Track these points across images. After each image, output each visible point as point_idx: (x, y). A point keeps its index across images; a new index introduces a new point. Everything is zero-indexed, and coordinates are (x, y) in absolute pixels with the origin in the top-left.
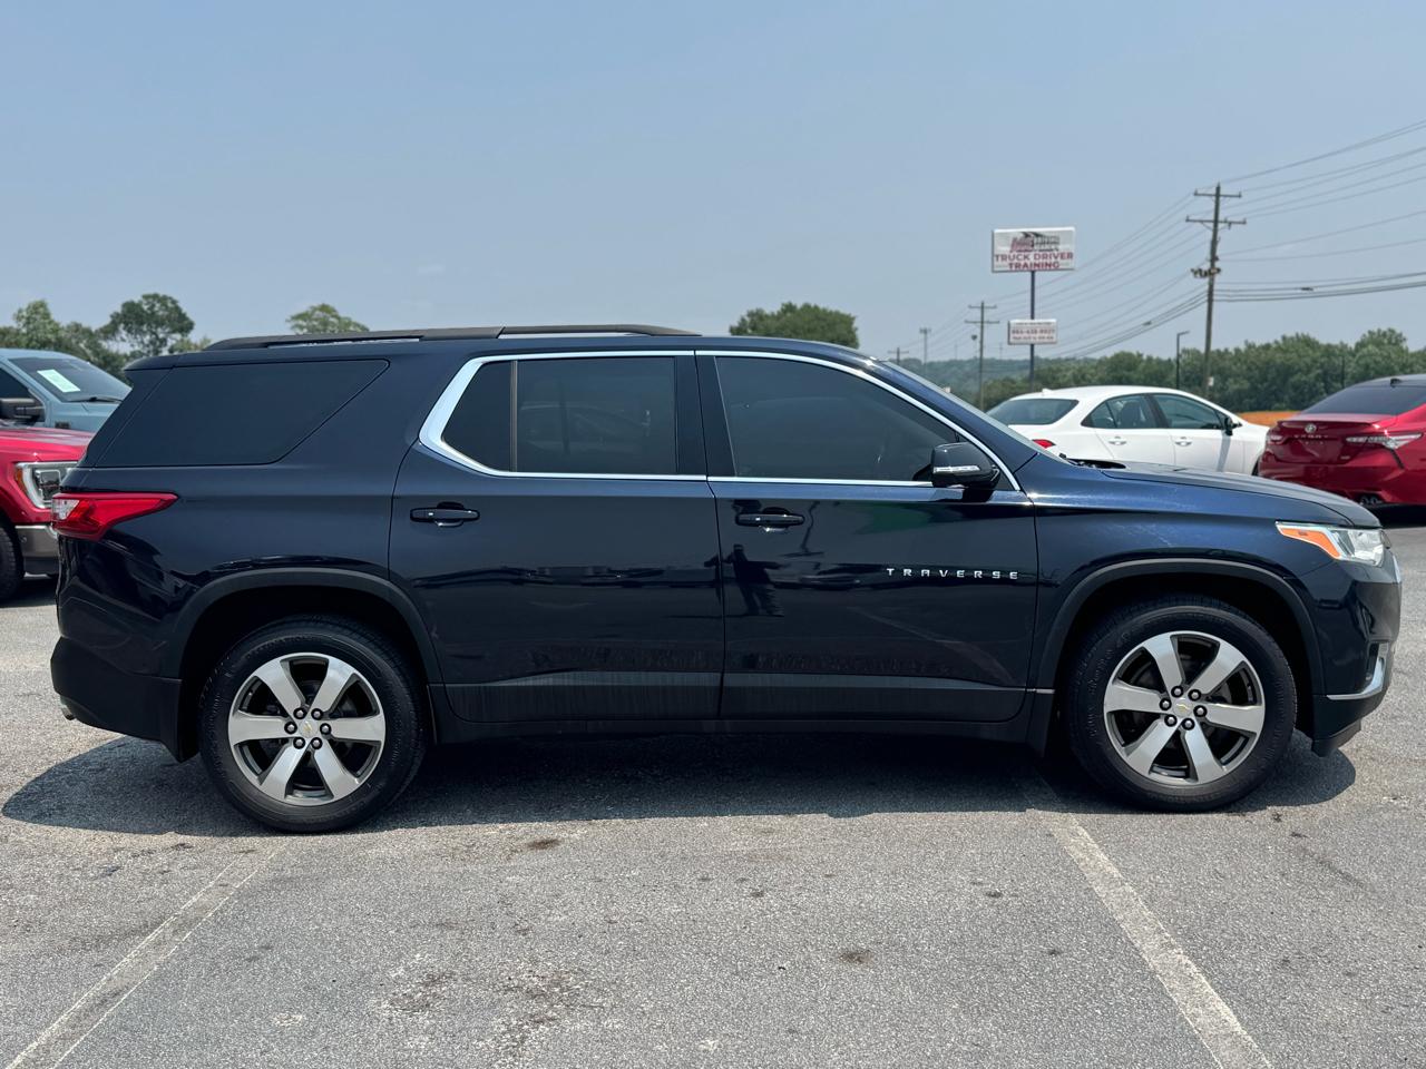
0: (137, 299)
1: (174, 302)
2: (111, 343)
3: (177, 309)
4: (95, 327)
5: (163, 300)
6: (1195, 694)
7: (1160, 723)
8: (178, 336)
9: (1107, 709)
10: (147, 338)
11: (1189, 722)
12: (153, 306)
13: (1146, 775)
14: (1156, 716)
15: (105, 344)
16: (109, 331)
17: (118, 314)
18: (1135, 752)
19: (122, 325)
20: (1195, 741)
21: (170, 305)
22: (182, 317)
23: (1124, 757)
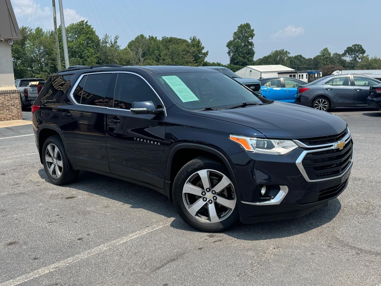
0: (351, 46)
1: (361, 46)
2: (344, 57)
3: (361, 47)
4: (341, 54)
5: (358, 45)
6: (214, 192)
7: (201, 200)
8: (361, 55)
9: (184, 192)
10: (353, 56)
11: (210, 201)
12: (356, 47)
13: (194, 216)
14: (201, 197)
15: (342, 58)
16: (344, 55)
17: (346, 50)
18: (191, 208)
19: (347, 53)
20: (212, 208)
21: (360, 47)
22: (363, 50)
23: (187, 209)
